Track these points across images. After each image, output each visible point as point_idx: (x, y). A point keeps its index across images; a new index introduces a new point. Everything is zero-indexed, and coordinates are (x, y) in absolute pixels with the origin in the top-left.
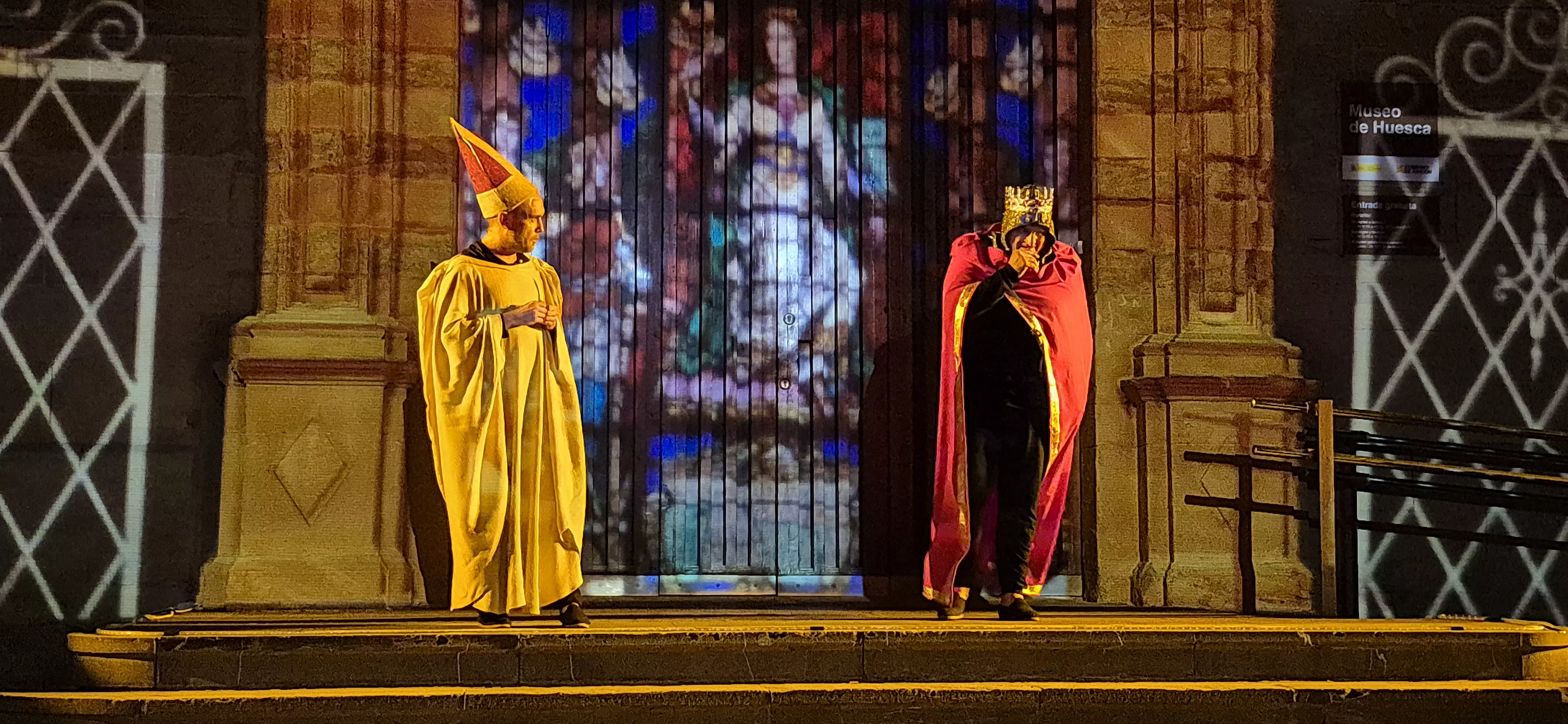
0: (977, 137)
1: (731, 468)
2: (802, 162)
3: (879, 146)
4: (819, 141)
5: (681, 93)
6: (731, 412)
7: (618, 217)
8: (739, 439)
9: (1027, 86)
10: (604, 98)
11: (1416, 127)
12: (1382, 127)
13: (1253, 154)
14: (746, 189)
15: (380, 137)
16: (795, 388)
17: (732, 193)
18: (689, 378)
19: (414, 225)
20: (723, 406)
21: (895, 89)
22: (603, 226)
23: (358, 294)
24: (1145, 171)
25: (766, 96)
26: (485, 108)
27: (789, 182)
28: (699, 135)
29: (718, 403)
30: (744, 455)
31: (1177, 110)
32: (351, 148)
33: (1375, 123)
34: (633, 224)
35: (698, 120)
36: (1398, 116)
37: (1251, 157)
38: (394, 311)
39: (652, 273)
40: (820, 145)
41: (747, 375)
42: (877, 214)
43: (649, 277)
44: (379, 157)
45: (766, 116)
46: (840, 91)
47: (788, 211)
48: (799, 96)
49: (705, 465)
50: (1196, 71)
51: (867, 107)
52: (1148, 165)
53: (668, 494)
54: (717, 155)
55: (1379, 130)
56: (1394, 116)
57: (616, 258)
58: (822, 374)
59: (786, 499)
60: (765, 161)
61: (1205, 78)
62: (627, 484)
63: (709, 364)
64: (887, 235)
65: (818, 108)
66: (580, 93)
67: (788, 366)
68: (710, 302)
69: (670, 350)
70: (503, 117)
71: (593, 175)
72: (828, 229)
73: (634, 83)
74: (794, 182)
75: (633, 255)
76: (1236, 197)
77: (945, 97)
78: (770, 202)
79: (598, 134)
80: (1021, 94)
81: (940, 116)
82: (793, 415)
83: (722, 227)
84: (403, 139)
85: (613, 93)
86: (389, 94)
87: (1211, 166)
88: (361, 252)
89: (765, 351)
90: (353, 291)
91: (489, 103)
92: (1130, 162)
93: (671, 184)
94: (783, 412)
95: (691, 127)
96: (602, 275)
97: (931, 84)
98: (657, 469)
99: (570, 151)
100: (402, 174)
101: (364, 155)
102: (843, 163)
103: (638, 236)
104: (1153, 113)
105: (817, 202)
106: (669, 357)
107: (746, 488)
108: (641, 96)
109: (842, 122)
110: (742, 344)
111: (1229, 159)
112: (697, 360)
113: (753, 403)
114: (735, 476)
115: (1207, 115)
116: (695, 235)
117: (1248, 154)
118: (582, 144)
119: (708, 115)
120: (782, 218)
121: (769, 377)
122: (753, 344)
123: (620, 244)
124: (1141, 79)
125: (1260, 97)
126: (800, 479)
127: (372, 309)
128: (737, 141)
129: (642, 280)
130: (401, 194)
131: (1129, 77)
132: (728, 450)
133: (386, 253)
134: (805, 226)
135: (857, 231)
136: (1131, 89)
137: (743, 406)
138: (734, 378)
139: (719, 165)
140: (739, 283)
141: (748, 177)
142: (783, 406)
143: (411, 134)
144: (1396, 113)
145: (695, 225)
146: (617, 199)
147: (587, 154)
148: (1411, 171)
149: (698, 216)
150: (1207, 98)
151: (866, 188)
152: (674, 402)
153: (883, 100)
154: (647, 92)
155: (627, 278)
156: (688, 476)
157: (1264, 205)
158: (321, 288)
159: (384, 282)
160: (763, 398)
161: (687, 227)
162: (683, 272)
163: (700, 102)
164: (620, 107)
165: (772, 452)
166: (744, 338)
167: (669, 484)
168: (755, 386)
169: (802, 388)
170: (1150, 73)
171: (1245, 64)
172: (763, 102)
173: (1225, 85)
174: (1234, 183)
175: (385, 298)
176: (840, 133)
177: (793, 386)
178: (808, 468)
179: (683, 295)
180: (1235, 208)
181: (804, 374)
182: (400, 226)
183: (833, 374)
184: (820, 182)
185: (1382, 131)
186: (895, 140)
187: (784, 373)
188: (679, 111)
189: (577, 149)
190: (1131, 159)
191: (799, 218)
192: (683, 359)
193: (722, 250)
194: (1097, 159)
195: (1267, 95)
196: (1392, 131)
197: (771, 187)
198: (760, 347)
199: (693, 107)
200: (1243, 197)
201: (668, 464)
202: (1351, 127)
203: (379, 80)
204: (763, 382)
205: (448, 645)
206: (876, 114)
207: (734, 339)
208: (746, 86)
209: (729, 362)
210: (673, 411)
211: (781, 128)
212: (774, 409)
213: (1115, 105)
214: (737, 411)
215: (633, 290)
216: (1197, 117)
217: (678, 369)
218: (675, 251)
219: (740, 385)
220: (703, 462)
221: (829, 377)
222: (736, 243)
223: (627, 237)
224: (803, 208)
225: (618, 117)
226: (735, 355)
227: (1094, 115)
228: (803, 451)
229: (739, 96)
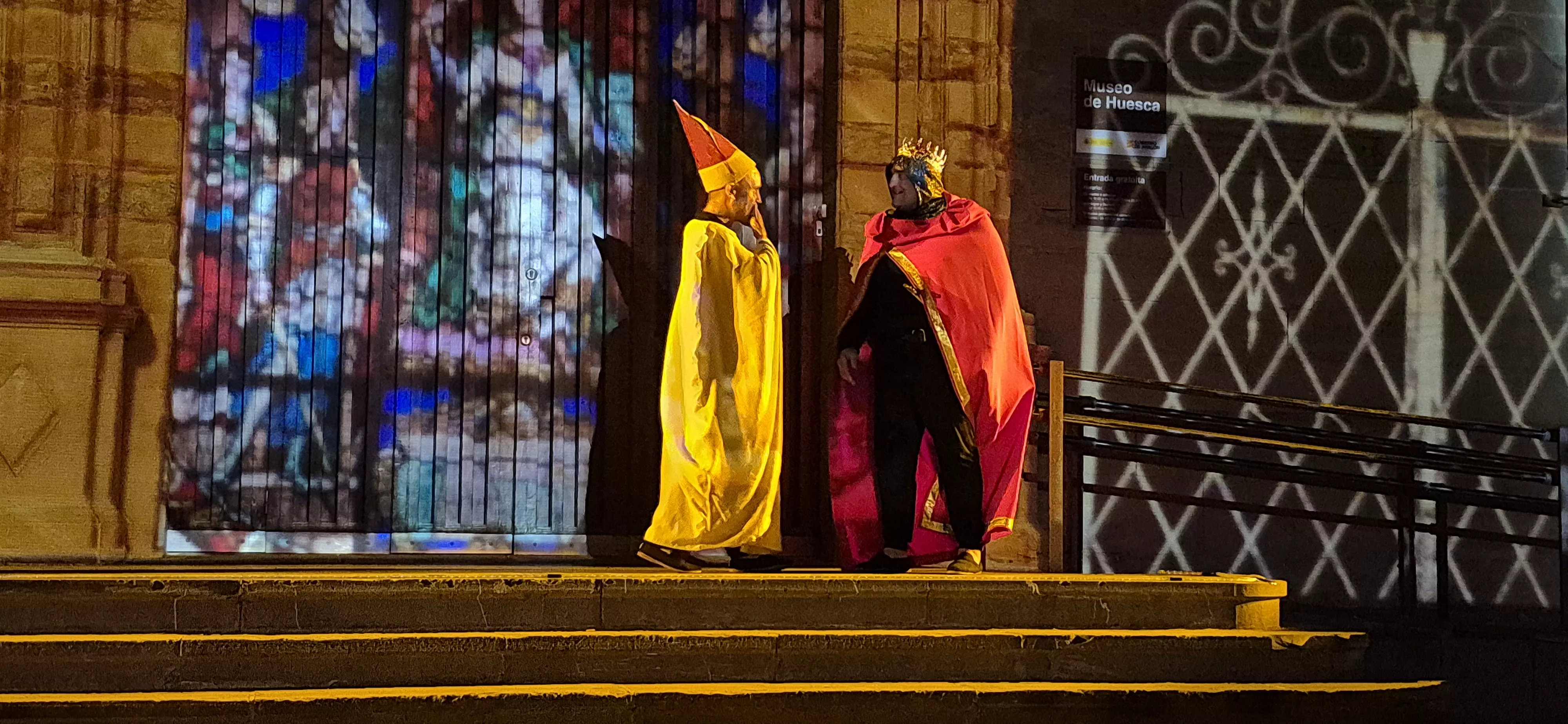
0: (725, 98)
1: (468, 424)
2: (547, 116)
3: (626, 102)
4: (565, 94)
5: (423, 39)
6: (469, 367)
7: (355, 164)
8: (477, 396)
9: (774, 49)
10: (341, 41)
11: (1146, 104)
12: (1114, 102)
13: (992, 123)
14: (489, 141)
15: (100, 70)
16: (536, 344)
17: (474, 144)
18: (426, 331)
19: (136, 164)
20: (462, 360)
21: (643, 45)
22: (339, 173)
23: (74, 234)
24: (886, 136)
25: (511, 47)
26: (214, 45)
27: (533, 136)
28: (441, 84)
29: (456, 359)
30: (481, 412)
31: (920, 78)
32: (68, 80)
33: (1108, 98)
34: (370, 172)
35: (440, 68)
36: (1130, 92)
37: (990, 126)
38: (112, 253)
39: (389, 222)
40: (566, 99)
41: (487, 330)
42: (623, 170)
43: (386, 227)
44: (98, 92)
45: (511, 67)
46: (587, 45)
47: (533, 164)
48: (545, 48)
49: (442, 421)
50: (940, 40)
51: (613, 61)
52: (891, 131)
53: (402, 449)
54: (460, 105)
55: (1111, 105)
56: (1126, 92)
57: (352, 207)
58: (564, 331)
59: (525, 456)
60: (509, 112)
61: (947, 47)
62: (359, 439)
63: (447, 319)
64: (633, 193)
65: (564, 60)
66: (316, 36)
67: (529, 322)
68: (450, 255)
69: (406, 302)
70: (233, 56)
71: (328, 119)
72: (573, 184)
73: (374, 29)
74: (538, 135)
75: (370, 204)
76: (976, 166)
77: (693, 54)
78: (514, 154)
79: (334, 77)
80: (768, 57)
81: (687, 75)
82: (533, 371)
83: (463, 177)
84: (124, 74)
85: (352, 36)
86: (111, 26)
87: (953, 134)
88: (77, 189)
89: (505, 306)
90: (67, 230)
91: (218, 40)
92: (875, 128)
93: (411, 132)
94: (523, 369)
95: (433, 75)
96: (337, 223)
97: (679, 43)
98: (390, 424)
99: (305, 93)
100: (123, 110)
101: (82, 89)
102: (589, 118)
103: (376, 184)
104: (897, 80)
105: (562, 156)
106: (406, 311)
107: (483, 446)
108: (381, 41)
109: (589, 77)
110: (482, 299)
111: (969, 128)
112: (435, 313)
113: (492, 358)
114: (472, 431)
115: (948, 83)
116: (434, 186)
117: (987, 124)
118: (317, 87)
119: (451, 63)
120: (526, 171)
121: (509, 332)
122: (494, 299)
123: (356, 190)
124: (887, 47)
125: (999, 68)
126: (539, 437)
127: (88, 249)
128: (480, 91)
129: (379, 230)
130: (123, 132)
131: (874, 43)
132: (466, 406)
133: (104, 192)
134: (550, 181)
135: (603, 188)
136: (876, 55)
137: (482, 362)
138: (474, 333)
139: (461, 115)
140: (480, 236)
141: (492, 129)
142: (523, 361)
143: (132, 68)
144: (1127, 89)
145: (435, 176)
146: (353, 146)
147: (322, 98)
148: (1141, 146)
149: (439, 166)
150: (950, 67)
151: (613, 144)
152: (409, 356)
153: (631, 57)
154: (388, 37)
155: (363, 228)
156: (425, 432)
157: (1002, 174)
158: (33, 226)
159: (101, 222)
160: (503, 354)
161: (427, 177)
162: (422, 223)
163: (443, 49)
164: (358, 51)
165: (511, 409)
166: (483, 292)
167: (403, 439)
168: (495, 341)
169: (542, 346)
170: (894, 40)
171: (986, 35)
172: (508, 52)
173: (967, 54)
174: (974, 152)
175: (102, 239)
176: (587, 89)
177: (534, 342)
178: (548, 426)
179: (422, 246)
180: (974, 176)
181: (545, 331)
182: (120, 164)
183: (575, 332)
184: (566, 136)
185: (1114, 107)
186: (643, 98)
187: (525, 329)
188: (420, 57)
189: (312, 93)
190: (876, 124)
191: (543, 172)
192: (421, 312)
193: (463, 203)
194: (842, 124)
195: (1006, 67)
196: (1124, 107)
197: (515, 139)
198: (500, 301)
199: (435, 55)
200: (981, 166)
201: (402, 420)
202: (1085, 101)
203: (100, 11)
204: (503, 337)
205: (164, 591)
206: (623, 70)
207: (473, 293)
208: (490, 36)
209: (468, 317)
210: (408, 365)
211: (526, 80)
212: (514, 364)
213: (861, 70)
214: (475, 366)
215: (369, 240)
216: (938, 84)
217: (415, 322)
218: (414, 200)
219: (479, 340)
220: (439, 418)
221: (572, 334)
222: (477, 195)
223: (363, 185)
224: (548, 163)
225: (356, 62)
226: (475, 308)
227: (840, 81)
228: (542, 408)
229: (483, 45)
